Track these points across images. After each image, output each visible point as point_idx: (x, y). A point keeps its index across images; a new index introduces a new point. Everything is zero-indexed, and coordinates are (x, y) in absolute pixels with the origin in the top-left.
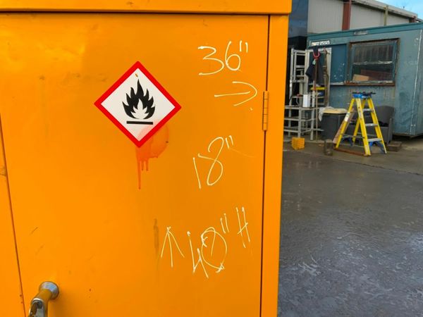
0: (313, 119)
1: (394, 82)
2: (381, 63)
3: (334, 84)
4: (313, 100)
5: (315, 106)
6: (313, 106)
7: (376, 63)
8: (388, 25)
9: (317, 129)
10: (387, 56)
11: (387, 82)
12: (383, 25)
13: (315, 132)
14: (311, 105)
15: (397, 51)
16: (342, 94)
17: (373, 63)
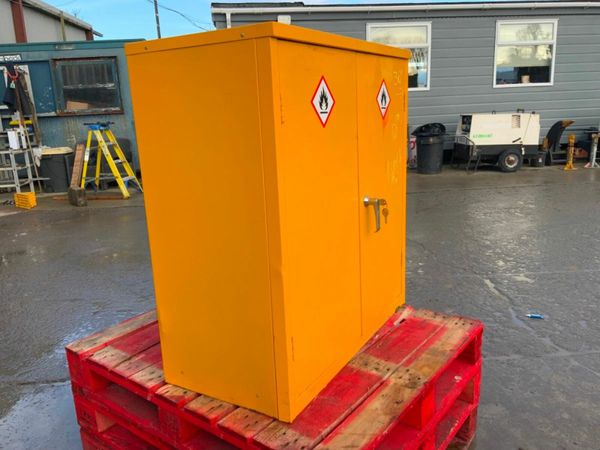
0: (28, 165)
1: (122, 109)
2: (101, 86)
3: (42, 115)
4: (23, 138)
5: (28, 147)
6: (25, 147)
7: (95, 86)
8: (68, 40)
9: (38, 179)
10: (107, 78)
11: (113, 109)
12: (62, 40)
13: (36, 183)
14: (21, 147)
15: (118, 72)
16: (56, 128)
17: (90, 86)
